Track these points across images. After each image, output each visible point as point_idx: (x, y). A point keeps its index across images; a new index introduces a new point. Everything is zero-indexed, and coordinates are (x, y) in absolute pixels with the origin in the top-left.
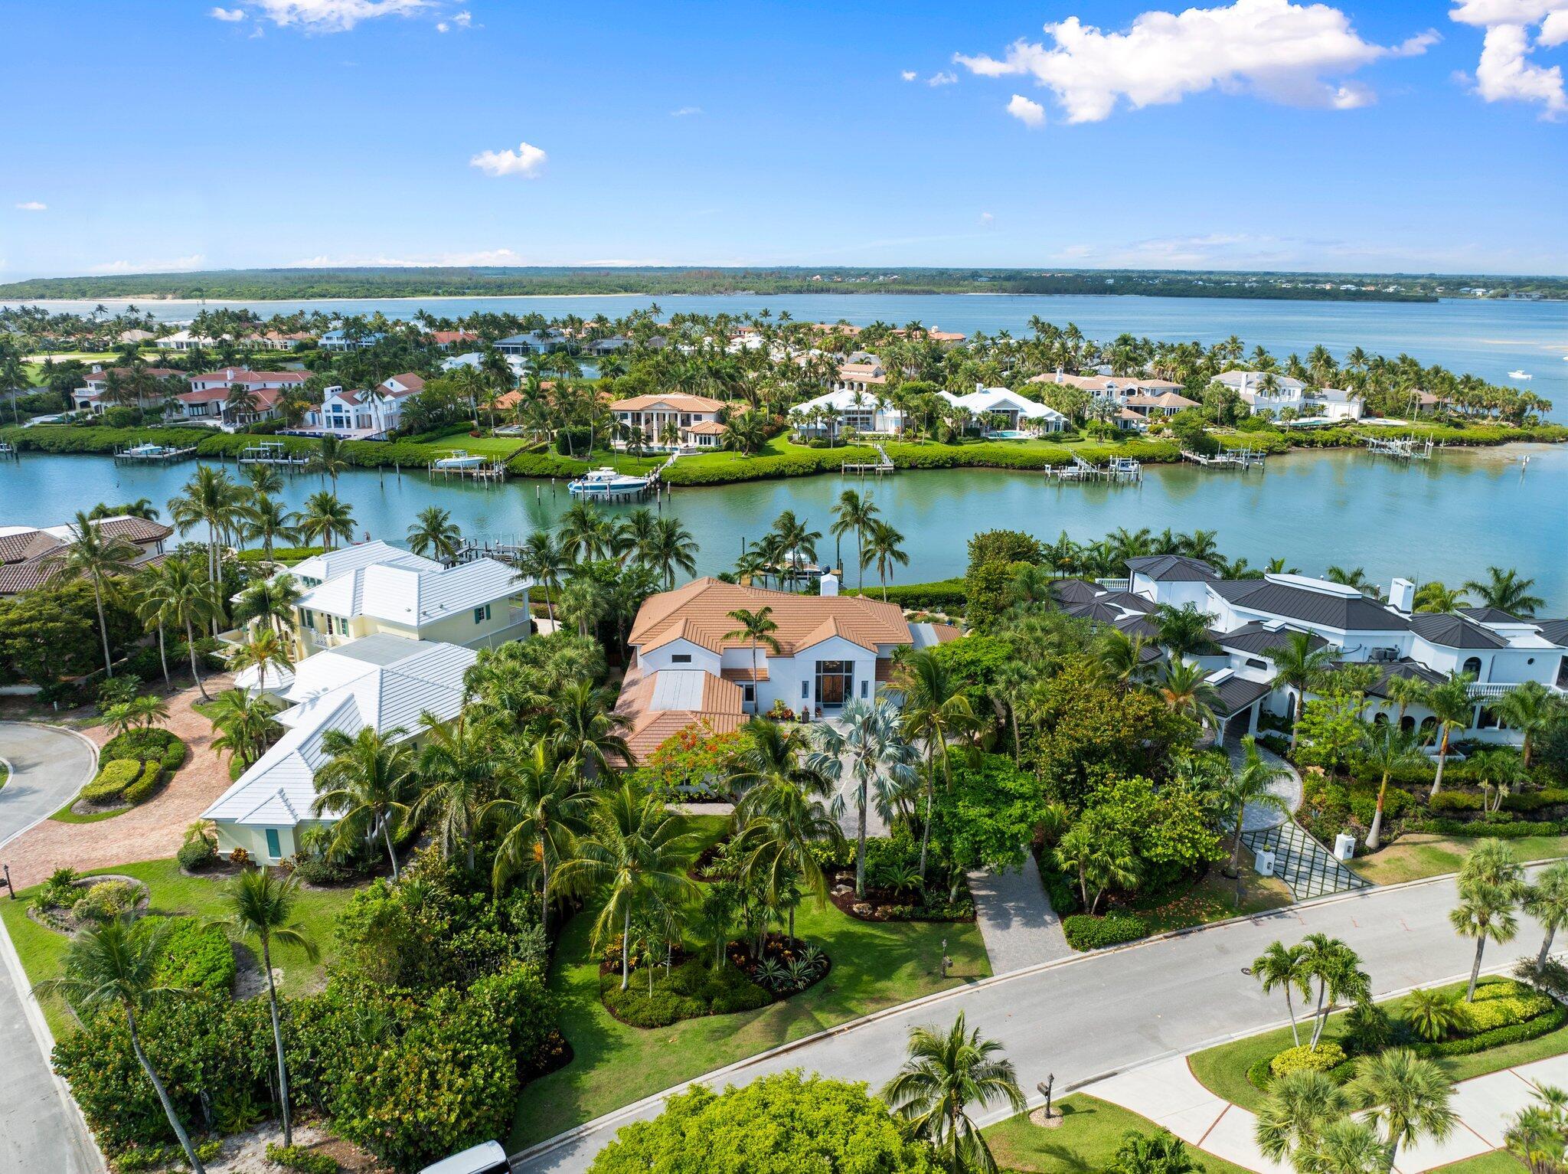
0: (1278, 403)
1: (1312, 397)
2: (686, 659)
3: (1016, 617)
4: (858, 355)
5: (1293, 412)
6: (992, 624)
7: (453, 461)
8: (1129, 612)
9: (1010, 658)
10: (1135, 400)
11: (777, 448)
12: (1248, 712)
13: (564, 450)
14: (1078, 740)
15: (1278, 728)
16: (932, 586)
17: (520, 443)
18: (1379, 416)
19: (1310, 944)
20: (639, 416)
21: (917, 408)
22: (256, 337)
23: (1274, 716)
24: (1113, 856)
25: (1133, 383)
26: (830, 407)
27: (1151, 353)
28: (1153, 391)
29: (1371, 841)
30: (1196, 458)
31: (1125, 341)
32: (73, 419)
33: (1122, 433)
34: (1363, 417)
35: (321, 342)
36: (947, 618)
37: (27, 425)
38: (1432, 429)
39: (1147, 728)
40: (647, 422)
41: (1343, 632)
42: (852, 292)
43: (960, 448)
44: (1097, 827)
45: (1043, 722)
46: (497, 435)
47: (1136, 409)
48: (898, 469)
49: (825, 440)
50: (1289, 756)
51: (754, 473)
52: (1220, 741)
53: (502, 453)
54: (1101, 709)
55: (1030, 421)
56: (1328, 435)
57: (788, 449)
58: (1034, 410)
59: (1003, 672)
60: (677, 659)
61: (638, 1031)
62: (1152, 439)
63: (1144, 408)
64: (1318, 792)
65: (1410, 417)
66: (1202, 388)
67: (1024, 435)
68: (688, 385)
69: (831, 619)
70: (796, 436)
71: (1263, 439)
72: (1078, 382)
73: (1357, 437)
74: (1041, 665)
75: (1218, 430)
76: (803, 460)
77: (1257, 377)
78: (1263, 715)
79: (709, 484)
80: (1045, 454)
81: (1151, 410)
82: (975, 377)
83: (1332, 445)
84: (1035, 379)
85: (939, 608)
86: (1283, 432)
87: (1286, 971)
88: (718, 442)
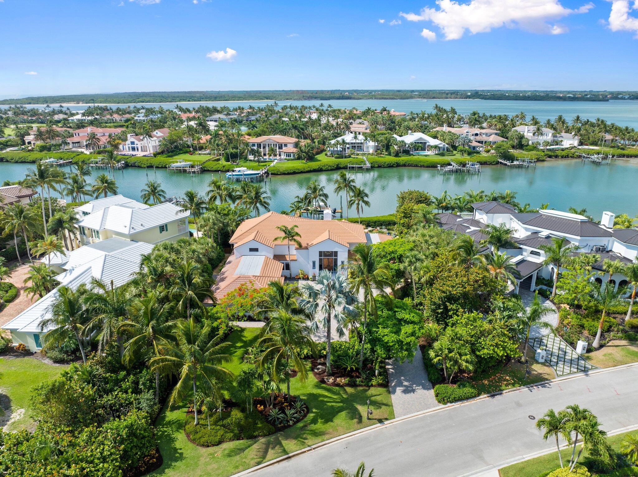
0: (541, 139)
1: (556, 137)
2: (256, 250)
3: (417, 229)
4: (358, 121)
5: (548, 143)
6: (406, 233)
7: (178, 164)
8: (473, 228)
9: (412, 250)
10: (478, 138)
11: (319, 159)
12: (531, 277)
13: (228, 160)
14: (444, 292)
15: (546, 285)
16: (382, 217)
17: (208, 157)
18: (587, 145)
19: (570, 410)
20: (260, 145)
21: (381, 141)
22: (108, 117)
23: (544, 279)
24: (461, 355)
25: (477, 131)
26: (343, 141)
27: (486, 120)
28: (486, 134)
29: (595, 344)
30: (505, 162)
31: (474, 114)
32: (23, 149)
33: (473, 152)
34: (579, 145)
35: (136, 118)
36: (387, 232)
37: (4, 151)
38: (611, 151)
39: (480, 286)
40: (264, 148)
41: (579, 238)
42: (361, 99)
43: (400, 158)
44: (452, 339)
45: (427, 282)
46: (200, 154)
47: (479, 142)
48: (372, 168)
49: (340, 155)
50: (551, 299)
51: (309, 169)
52: (517, 292)
53: (200, 161)
54: (457, 276)
55: (432, 147)
56: (564, 153)
57: (323, 159)
58: (433, 142)
59: (408, 257)
60: (251, 250)
61: (200, 448)
62: (484, 154)
63: (482, 142)
64: (567, 318)
65: (601, 145)
66: (508, 133)
67: (429, 153)
68: (284, 132)
69: (327, 232)
70: (329, 154)
71: (535, 154)
72: (453, 130)
73: (577, 154)
74: (427, 253)
75: (515, 151)
76: (331, 164)
77: (533, 128)
78: (538, 278)
79: (289, 174)
80: (438, 161)
81: (486, 142)
82: (408, 128)
83: (565, 157)
84: (435, 130)
85: (384, 227)
86: (543, 152)
87: (557, 428)
88: (294, 156)
